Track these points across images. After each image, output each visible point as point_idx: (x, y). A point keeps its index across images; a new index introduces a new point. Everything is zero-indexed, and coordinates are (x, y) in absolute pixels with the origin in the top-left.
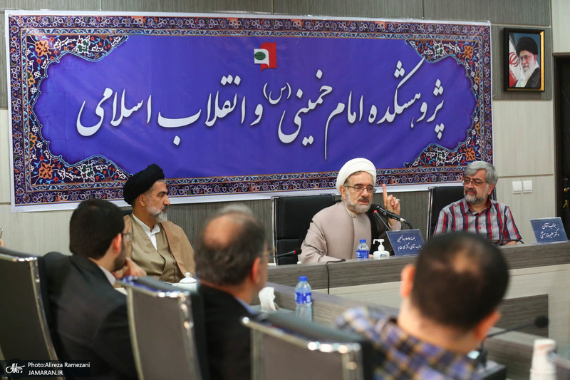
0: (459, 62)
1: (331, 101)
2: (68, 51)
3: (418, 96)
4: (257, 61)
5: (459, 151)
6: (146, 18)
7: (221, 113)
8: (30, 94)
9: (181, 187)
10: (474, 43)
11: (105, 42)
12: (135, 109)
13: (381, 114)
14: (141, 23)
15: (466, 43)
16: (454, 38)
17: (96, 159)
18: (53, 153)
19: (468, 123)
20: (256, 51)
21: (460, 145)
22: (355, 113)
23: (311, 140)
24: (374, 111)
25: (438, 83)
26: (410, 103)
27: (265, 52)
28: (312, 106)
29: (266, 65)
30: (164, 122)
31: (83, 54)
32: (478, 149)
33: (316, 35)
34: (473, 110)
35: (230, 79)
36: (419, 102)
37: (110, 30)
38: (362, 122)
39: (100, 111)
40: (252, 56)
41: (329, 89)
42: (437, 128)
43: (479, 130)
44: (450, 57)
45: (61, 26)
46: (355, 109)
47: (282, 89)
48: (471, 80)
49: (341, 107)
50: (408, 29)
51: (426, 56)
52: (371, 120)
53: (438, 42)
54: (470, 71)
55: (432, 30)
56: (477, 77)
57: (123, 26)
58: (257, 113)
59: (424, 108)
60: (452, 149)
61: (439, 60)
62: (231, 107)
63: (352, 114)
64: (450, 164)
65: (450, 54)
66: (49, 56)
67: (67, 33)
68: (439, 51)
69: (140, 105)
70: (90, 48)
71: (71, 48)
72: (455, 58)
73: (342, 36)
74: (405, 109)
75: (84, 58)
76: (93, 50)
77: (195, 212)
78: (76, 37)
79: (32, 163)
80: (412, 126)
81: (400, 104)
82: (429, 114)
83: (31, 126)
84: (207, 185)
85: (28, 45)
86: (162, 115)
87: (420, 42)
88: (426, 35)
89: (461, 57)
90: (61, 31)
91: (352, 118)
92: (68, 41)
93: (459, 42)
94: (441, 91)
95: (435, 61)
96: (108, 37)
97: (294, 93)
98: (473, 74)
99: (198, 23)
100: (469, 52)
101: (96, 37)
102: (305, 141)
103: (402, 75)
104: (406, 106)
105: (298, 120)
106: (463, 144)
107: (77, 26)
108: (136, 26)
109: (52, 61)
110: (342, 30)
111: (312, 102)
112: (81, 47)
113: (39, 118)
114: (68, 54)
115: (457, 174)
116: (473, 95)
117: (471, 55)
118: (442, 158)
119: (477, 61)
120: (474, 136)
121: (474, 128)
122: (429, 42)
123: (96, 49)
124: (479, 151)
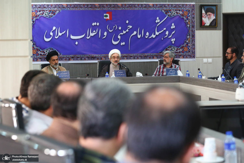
0: (182, 17)
1: (131, 31)
2: (42, 15)
3: (165, 29)
4: (105, 18)
5: (181, 48)
6: (67, 5)
7: (92, 35)
9: (78, 58)
10: (188, 10)
11: (54, 13)
12: (63, 33)
13: (150, 35)
14: (66, 6)
15: (185, 10)
16: (180, 9)
17: (50, 48)
18: (36, 46)
19: (185, 38)
20: (105, 14)
21: (182, 46)
22: (140, 35)
23: (124, 43)
24: (148, 34)
25: (173, 24)
26: (161, 31)
27: (108, 15)
28: (124, 32)
29: (108, 19)
30: (73, 37)
31: (46, 16)
32: (189, 47)
33: (126, 9)
34: (187, 34)
35: (95, 24)
36: (165, 31)
37: (55, 8)
38: (143, 38)
39: (51, 34)
40: (103, 16)
41: (131, 27)
42: (172, 40)
43: (190, 41)
44: (178, 15)
45: (39, 7)
46: (140, 33)
47: (114, 27)
48: (187, 23)
49: (135, 33)
50: (161, 6)
51: (168, 15)
52: (146, 37)
53: (173, 10)
54: (186, 20)
55: (171, 6)
56: (189, 22)
57: (60, 7)
58: (105, 34)
59: (167, 33)
60: (178, 47)
61: (173, 16)
62: (96, 32)
63: (139, 35)
64: (177, 52)
65: (178, 14)
66: (36, 17)
67: (41, 10)
68: (174, 13)
69: (65, 32)
70: (49, 14)
71: (42, 14)
72: (180, 16)
73: (136, 9)
74: (160, 33)
75: (47, 17)
76: (49, 15)
77: (83, 65)
78: (44, 11)
80: (162, 39)
81: (158, 32)
82: (169, 35)
84: (87, 57)
86: (72, 35)
87: (166, 10)
88: (168, 8)
89: (183, 15)
90: (39, 9)
91: (139, 36)
92: (41, 12)
93: (182, 10)
94: (174, 27)
95: (172, 17)
96: (55, 11)
97: (118, 28)
98: (187, 21)
99: (85, 6)
100: (186, 13)
101: (50, 11)
102: (122, 44)
103: (159, 22)
104: (160, 32)
105: (119, 37)
106: (183, 45)
107: (45, 7)
108: (64, 7)
109: (36, 18)
110: (136, 7)
111: (125, 31)
112: (46, 14)
114: (42, 16)
115: (180, 56)
116: (187, 28)
117: (187, 14)
118: (174, 50)
119: (189, 17)
120: (188, 43)
121: (187, 40)
122: (170, 10)
123: (51, 14)
124: (190, 48)
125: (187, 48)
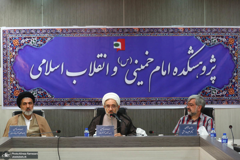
0: (225, 46)
1: (153, 65)
2: (27, 44)
3: (201, 63)
4: (115, 47)
5: (224, 90)
6: (62, 29)
7: (96, 70)
8: (11, 61)
9: (76, 102)
10: (235, 37)
11: (43, 40)
12: (56, 68)
13: (180, 71)
14: (60, 31)
15: (230, 37)
16: (223, 34)
17: (38, 89)
18: (20, 85)
19: (231, 76)
20: (115, 43)
21: (225, 87)
22: (165, 71)
23: (142, 83)
24: (176, 70)
25: (213, 56)
26: (196, 66)
27: (120, 43)
28: (143, 67)
29: (119, 49)
30: (69, 74)
31: (34, 45)
33: (145, 35)
34: (234, 70)
35: (101, 55)
36: (201, 66)
37: (46, 35)
38: (169, 76)
39: (40, 69)
40: (113, 45)
41: (152, 60)
42: (212, 78)
43: (237, 80)
44: (220, 44)
45: (24, 33)
46: (166, 69)
47: (127, 60)
48: (233, 55)
49: (158, 68)
50: (196, 31)
51: (206, 44)
52: (174, 74)
53: (214, 36)
54: (232, 51)
55: (210, 31)
56: (236, 54)
57: (52, 33)
58: (114, 70)
59: (204, 68)
60: (221, 89)
61: (213, 45)
62: (102, 68)
63: (164, 71)
64: (219, 96)
65: (220, 42)
66: (19, 46)
67: (27, 36)
68: (214, 40)
69: (58, 66)
70: (37, 42)
71: (28, 43)
72: (223, 44)
73: (159, 35)
74: (193, 69)
75: (34, 46)
76: (38, 43)
77: (84, 113)
78: (31, 38)
79: (11, 90)
80: (197, 77)
81: (191, 66)
82: (207, 72)
83: (11, 74)
84: (89, 102)
85: (10, 42)
86: (68, 71)
87: (203, 37)
88: (206, 34)
89: (227, 44)
90: (24, 36)
91: (164, 73)
92: (27, 39)
93: (226, 36)
94: (214, 60)
95: (211, 46)
96: (45, 38)
97: (134, 61)
98: (234, 52)
99: (86, 31)
100: (231, 41)
101: (39, 38)
102: (139, 84)
103: (192, 53)
104: (194, 67)
105: (135, 74)
106: (227, 86)
107: (31, 33)
108: (57, 33)
109: (20, 48)
110: (160, 32)
111: (143, 65)
112: (33, 42)
113: (14, 71)
114: (27, 45)
115: (223, 101)
116: (234, 62)
117: (233, 42)
118: (214, 93)
119: (236, 46)
120: (234, 82)
121: (234, 78)
122: (208, 37)
123: (39, 43)
124: (237, 90)
125: (233, 90)
